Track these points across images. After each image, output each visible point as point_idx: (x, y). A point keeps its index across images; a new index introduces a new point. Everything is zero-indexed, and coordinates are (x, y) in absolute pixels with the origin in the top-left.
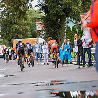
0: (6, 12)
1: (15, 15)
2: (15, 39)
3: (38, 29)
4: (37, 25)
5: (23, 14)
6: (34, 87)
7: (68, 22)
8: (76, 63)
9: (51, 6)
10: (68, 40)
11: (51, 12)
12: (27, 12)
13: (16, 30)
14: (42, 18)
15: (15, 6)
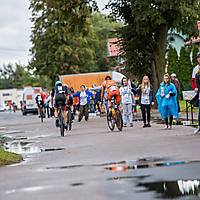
0: (46, 20)
1: (64, 25)
2: (64, 74)
3: (111, 55)
4: (109, 44)
5: (79, 23)
6: (103, 172)
7: (172, 39)
8: (189, 123)
9: (137, 6)
10: (174, 75)
11: (137, 19)
12: (88, 19)
13: (66, 55)
14: (120, 31)
15: (63, 8)
